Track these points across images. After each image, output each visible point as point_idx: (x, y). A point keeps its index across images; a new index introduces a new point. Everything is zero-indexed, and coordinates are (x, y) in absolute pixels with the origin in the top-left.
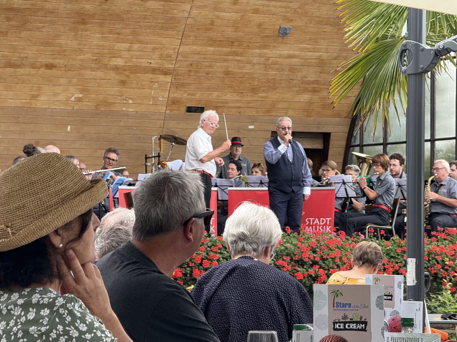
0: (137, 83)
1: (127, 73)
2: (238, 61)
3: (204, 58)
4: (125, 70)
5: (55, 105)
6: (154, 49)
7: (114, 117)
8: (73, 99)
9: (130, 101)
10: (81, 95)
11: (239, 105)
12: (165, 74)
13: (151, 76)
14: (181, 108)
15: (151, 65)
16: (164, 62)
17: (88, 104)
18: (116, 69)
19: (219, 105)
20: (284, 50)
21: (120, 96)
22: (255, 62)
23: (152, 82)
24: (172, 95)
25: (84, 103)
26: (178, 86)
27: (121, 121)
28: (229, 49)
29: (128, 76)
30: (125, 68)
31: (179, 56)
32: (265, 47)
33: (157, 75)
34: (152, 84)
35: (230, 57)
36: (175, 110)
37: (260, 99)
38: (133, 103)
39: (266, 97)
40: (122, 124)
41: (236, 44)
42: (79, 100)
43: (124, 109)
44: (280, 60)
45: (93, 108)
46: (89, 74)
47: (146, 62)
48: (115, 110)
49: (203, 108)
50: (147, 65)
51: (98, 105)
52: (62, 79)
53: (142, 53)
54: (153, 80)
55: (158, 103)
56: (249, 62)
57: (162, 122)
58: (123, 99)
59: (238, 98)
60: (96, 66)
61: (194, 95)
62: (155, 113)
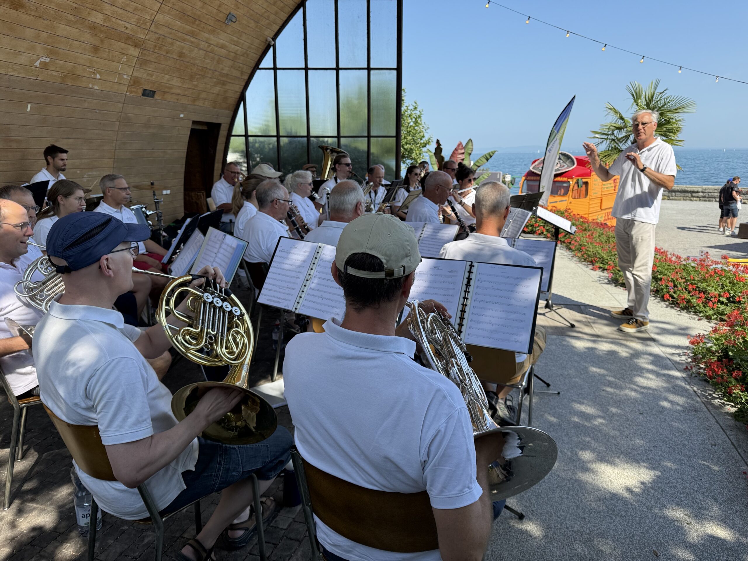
0: (109, 52)
1: (102, 36)
2: (192, 42)
3: (171, 33)
4: (101, 32)
5: (14, 70)
6: (136, 9)
7: (79, 96)
8: (37, 64)
9: (98, 76)
10: (48, 60)
11: (179, 91)
12: (135, 46)
13: (123, 45)
14: (139, 90)
15: (126, 31)
16: (139, 29)
17: (54, 73)
18: (93, 28)
19: (166, 90)
20: (222, 38)
21: (90, 67)
22: (201, 47)
23: (122, 53)
24: (135, 74)
25: (50, 72)
26: (143, 62)
27: (85, 101)
28: (190, 28)
29: (102, 41)
30: (102, 29)
31: (153, 25)
32: (212, 32)
33: (128, 46)
34: (122, 56)
35: (188, 37)
36: (134, 91)
37: (193, 88)
38: (99, 79)
39: (196, 86)
40: (86, 105)
41: (197, 22)
42: (45, 66)
43: (91, 86)
44: (216, 48)
45: (59, 80)
46: (63, 29)
47: (123, 26)
48: (81, 85)
49: (155, 92)
50: (123, 29)
51: (65, 76)
52: (28, 29)
53: (123, 12)
54: (123, 52)
55: (122, 82)
56: (198, 47)
57: (121, 105)
58: (91, 72)
59: (180, 84)
60: (73, 19)
61: (151, 76)
62: (117, 94)
